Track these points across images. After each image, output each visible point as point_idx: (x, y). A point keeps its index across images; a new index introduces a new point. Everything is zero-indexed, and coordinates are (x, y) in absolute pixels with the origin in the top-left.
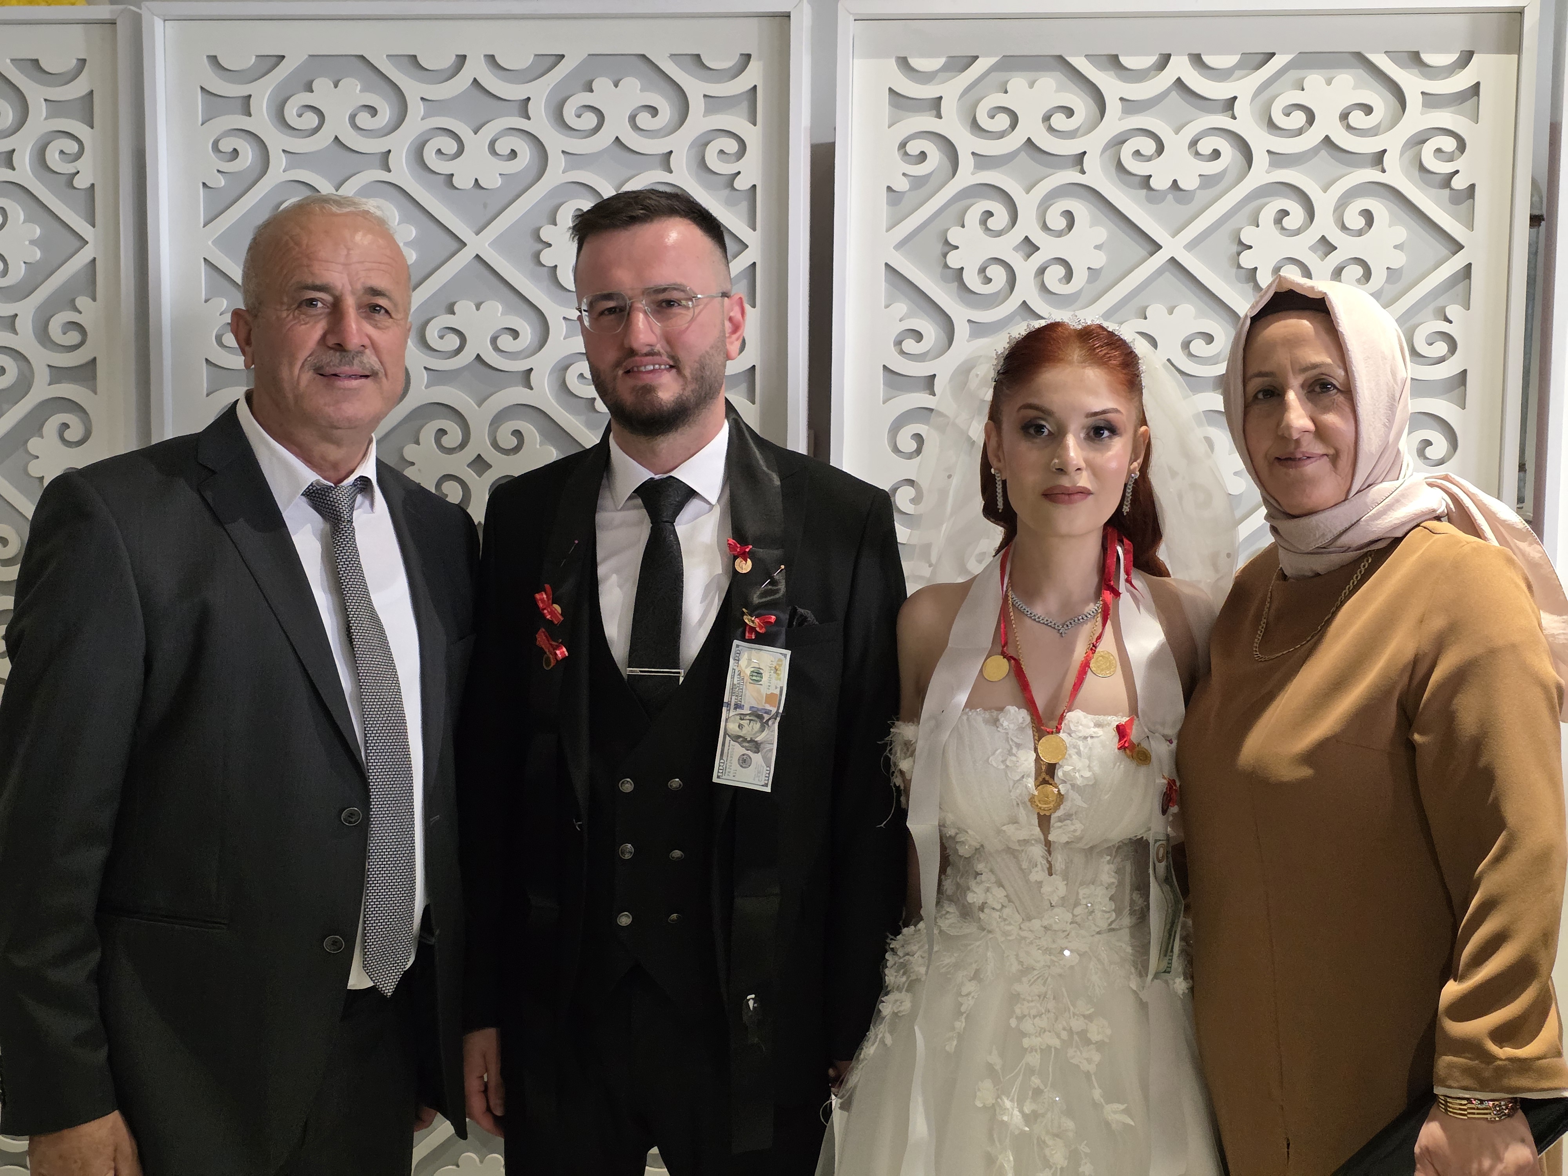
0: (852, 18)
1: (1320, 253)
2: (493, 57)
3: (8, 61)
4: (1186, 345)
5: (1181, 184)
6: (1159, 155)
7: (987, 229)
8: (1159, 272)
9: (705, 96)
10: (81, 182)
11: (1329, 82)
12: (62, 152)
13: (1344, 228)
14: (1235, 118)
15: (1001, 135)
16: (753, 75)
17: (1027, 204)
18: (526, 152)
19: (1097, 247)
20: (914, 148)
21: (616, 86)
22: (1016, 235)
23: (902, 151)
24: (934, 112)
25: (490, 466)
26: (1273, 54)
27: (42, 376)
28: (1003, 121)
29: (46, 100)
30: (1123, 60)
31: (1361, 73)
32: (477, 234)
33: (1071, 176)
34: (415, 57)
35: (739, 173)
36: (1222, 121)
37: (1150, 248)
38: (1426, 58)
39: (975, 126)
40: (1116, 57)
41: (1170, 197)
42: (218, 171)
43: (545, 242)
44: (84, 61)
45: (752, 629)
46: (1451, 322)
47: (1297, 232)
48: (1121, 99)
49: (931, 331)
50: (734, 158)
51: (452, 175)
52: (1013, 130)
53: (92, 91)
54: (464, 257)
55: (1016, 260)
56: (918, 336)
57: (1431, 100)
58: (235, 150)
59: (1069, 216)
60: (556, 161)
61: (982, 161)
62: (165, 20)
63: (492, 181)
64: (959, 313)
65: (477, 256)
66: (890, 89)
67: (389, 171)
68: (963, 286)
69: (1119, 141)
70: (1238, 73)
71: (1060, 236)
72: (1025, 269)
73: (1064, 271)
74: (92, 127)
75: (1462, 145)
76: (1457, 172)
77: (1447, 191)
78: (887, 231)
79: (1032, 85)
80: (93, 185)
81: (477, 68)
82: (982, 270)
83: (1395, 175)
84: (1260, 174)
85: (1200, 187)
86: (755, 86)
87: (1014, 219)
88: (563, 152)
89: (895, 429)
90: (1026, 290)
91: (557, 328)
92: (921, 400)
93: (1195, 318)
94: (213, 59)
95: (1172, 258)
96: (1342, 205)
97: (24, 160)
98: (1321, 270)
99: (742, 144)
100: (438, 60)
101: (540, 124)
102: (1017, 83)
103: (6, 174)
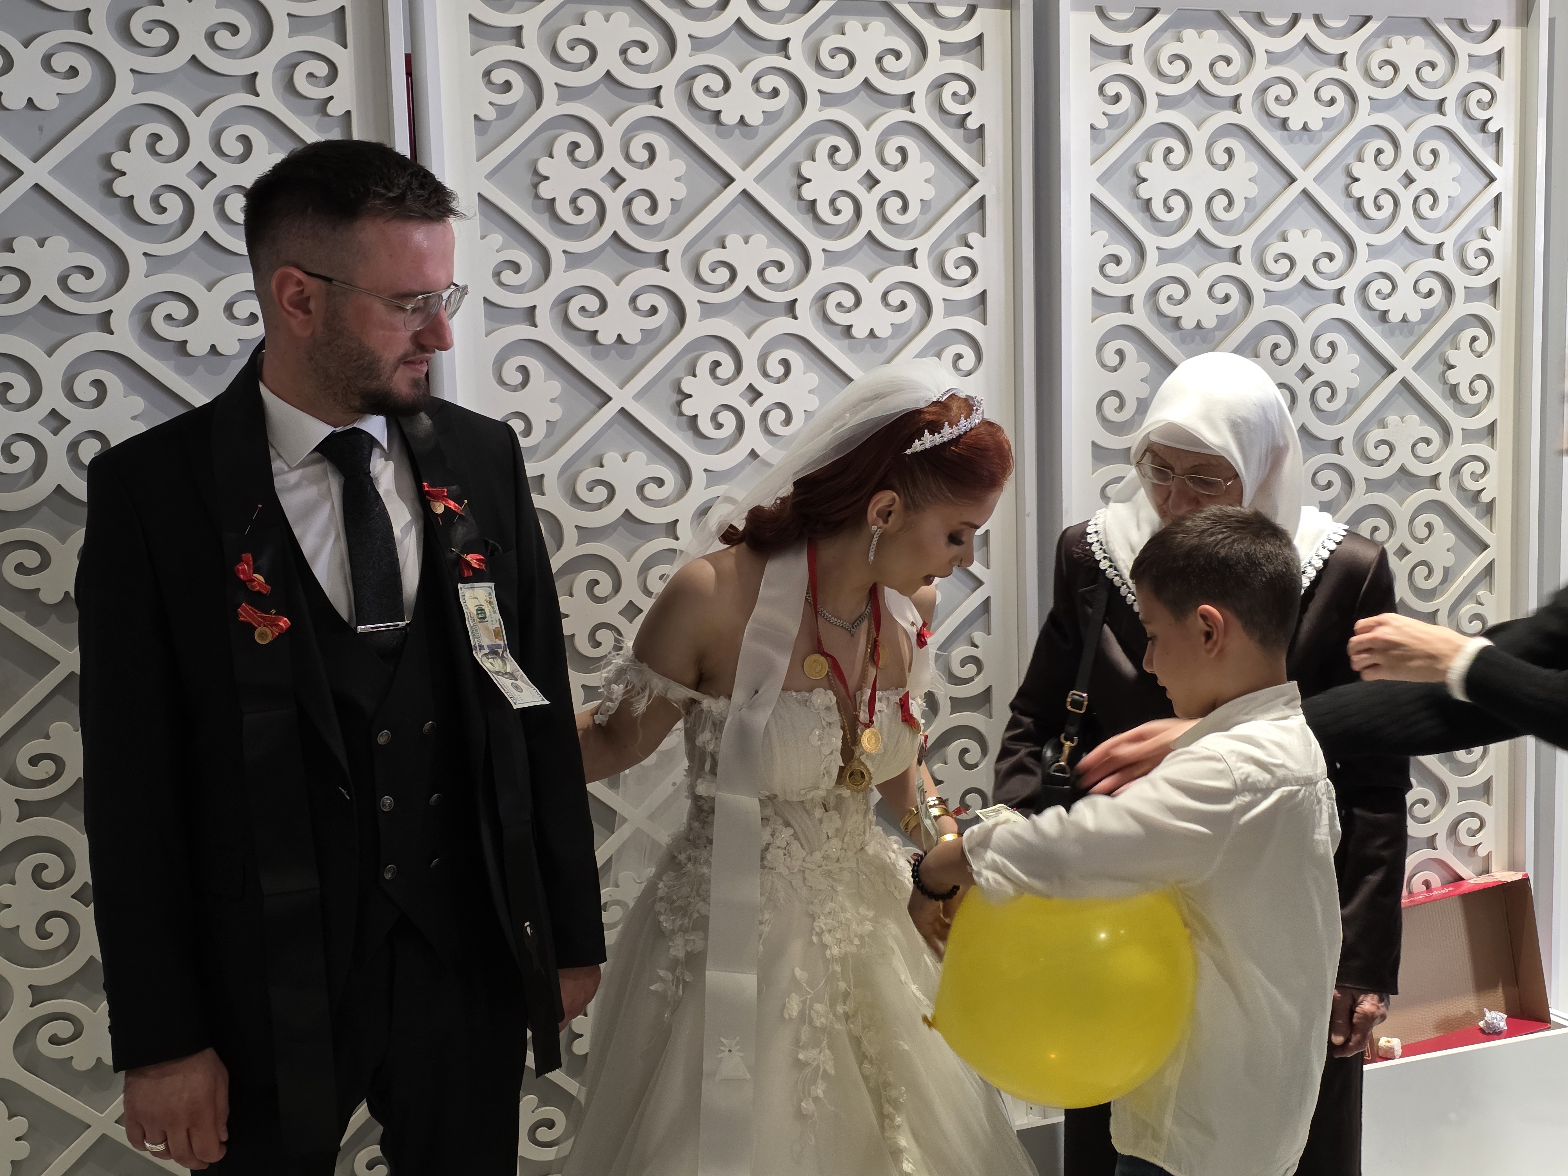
1: (865, 185)
4: (761, 272)
5: (748, 120)
6: (727, 92)
8: (733, 204)
9: (289, 15)
11: (865, 28)
13: (884, 162)
14: (789, 59)
15: (580, 67)
17: (611, 136)
18: (87, 70)
19: (678, 179)
20: (499, 76)
22: (603, 167)
23: (487, 79)
24: (514, 41)
25: (67, 422)
28: (582, 53)
31: (888, 20)
32: (35, 161)
33: (648, 109)
35: (331, 98)
36: (778, 61)
37: (723, 180)
38: (943, 10)
41: (737, 132)
43: (117, 171)
46: (971, 248)
47: (847, 167)
48: (689, 36)
49: (528, 262)
50: (323, 82)
52: (592, 63)
54: (21, 187)
55: (604, 191)
56: (516, 267)
57: (947, 49)
59: (651, 149)
60: (124, 82)
61: (566, 92)
63: (47, 101)
64: (555, 245)
65: (37, 186)
66: (471, 16)
68: (556, 217)
69: (690, 77)
70: (788, 16)
71: (641, 168)
72: (614, 200)
73: (650, 203)
75: (972, 92)
76: (970, 113)
77: (961, 131)
78: (478, 160)
79: (607, 19)
82: (574, 201)
83: (922, 115)
84: (814, 113)
85: (762, 124)
86: (343, 8)
87: (599, 152)
88: (132, 70)
89: (499, 364)
90: (615, 221)
91: (137, 265)
92: (524, 331)
93: (768, 247)
95: (745, 190)
96: (882, 142)
98: (869, 201)
99: (333, 67)
101: (103, 38)
102: (594, 16)
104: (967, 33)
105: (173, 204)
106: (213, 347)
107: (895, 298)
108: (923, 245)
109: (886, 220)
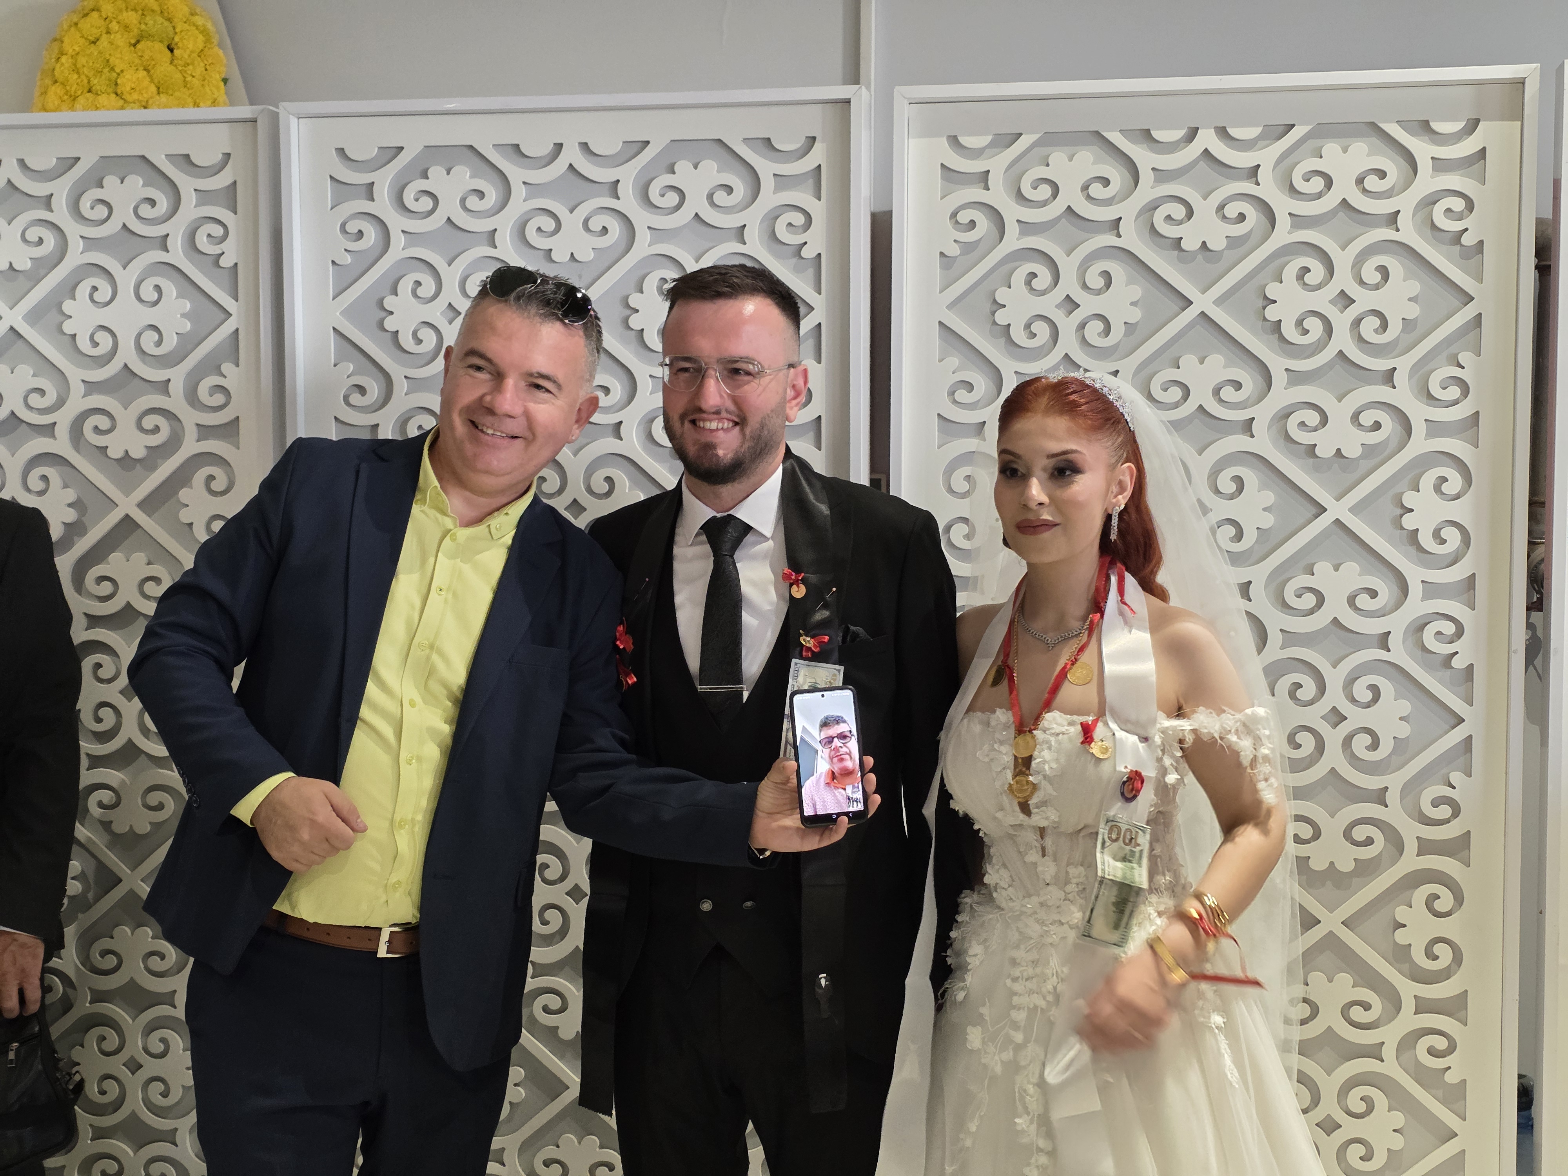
0: (906, 102)
1: (1339, 305)
2: (586, 144)
3: (163, 156)
4: (1217, 392)
5: (1210, 245)
6: (1189, 220)
7: (1032, 289)
8: (1190, 326)
9: (774, 175)
10: (226, 262)
11: (1345, 150)
12: (209, 235)
13: (1362, 283)
14: (1258, 184)
15: (1044, 203)
16: (818, 156)
17: (1068, 265)
18: (615, 228)
19: (1133, 304)
20: (964, 217)
21: (696, 167)
22: (1058, 294)
23: (953, 220)
24: (983, 185)
25: (585, 509)
26: (1293, 126)
27: (190, 433)
28: (1045, 191)
29: (195, 190)
30: (1155, 134)
31: (1375, 141)
33: (1109, 239)
34: (518, 145)
35: (806, 243)
36: (1247, 187)
37: (1182, 304)
38: (1436, 126)
39: (1020, 196)
40: (1148, 132)
41: (1200, 257)
42: (346, 250)
43: (632, 308)
44: (229, 155)
45: (809, 649)
46: (1463, 368)
47: (1319, 287)
48: (1153, 169)
49: (981, 382)
50: (801, 230)
51: (551, 250)
52: (1054, 199)
53: (235, 182)
55: (1058, 317)
56: (969, 387)
57: (1440, 165)
58: (360, 231)
59: (1107, 277)
60: (643, 237)
61: (1026, 227)
62: (299, 118)
63: (585, 255)
64: (1008, 366)
66: (942, 164)
67: (496, 247)
68: (1010, 340)
69: (1153, 207)
70: (1261, 143)
71: (1098, 294)
72: (1067, 325)
73: (1103, 326)
74: (236, 213)
75: (1470, 206)
76: (1466, 229)
77: (1458, 247)
78: (940, 292)
79: (1071, 159)
80: (236, 264)
81: (571, 155)
82: (1028, 326)
83: (1409, 233)
84: (1283, 234)
86: (820, 165)
87: (1056, 280)
88: (649, 228)
89: (949, 471)
90: (1068, 344)
91: (644, 384)
92: (972, 444)
93: (1225, 367)
94: (341, 151)
95: (1203, 313)
96: (1360, 261)
97: (177, 243)
98: (1342, 321)
99: (808, 217)
100: (537, 148)
101: (628, 202)
102: (1058, 157)
103: (159, 256)
104: (1468, 147)
107: (1367, 419)
108: (1404, 364)
109: (1361, 340)
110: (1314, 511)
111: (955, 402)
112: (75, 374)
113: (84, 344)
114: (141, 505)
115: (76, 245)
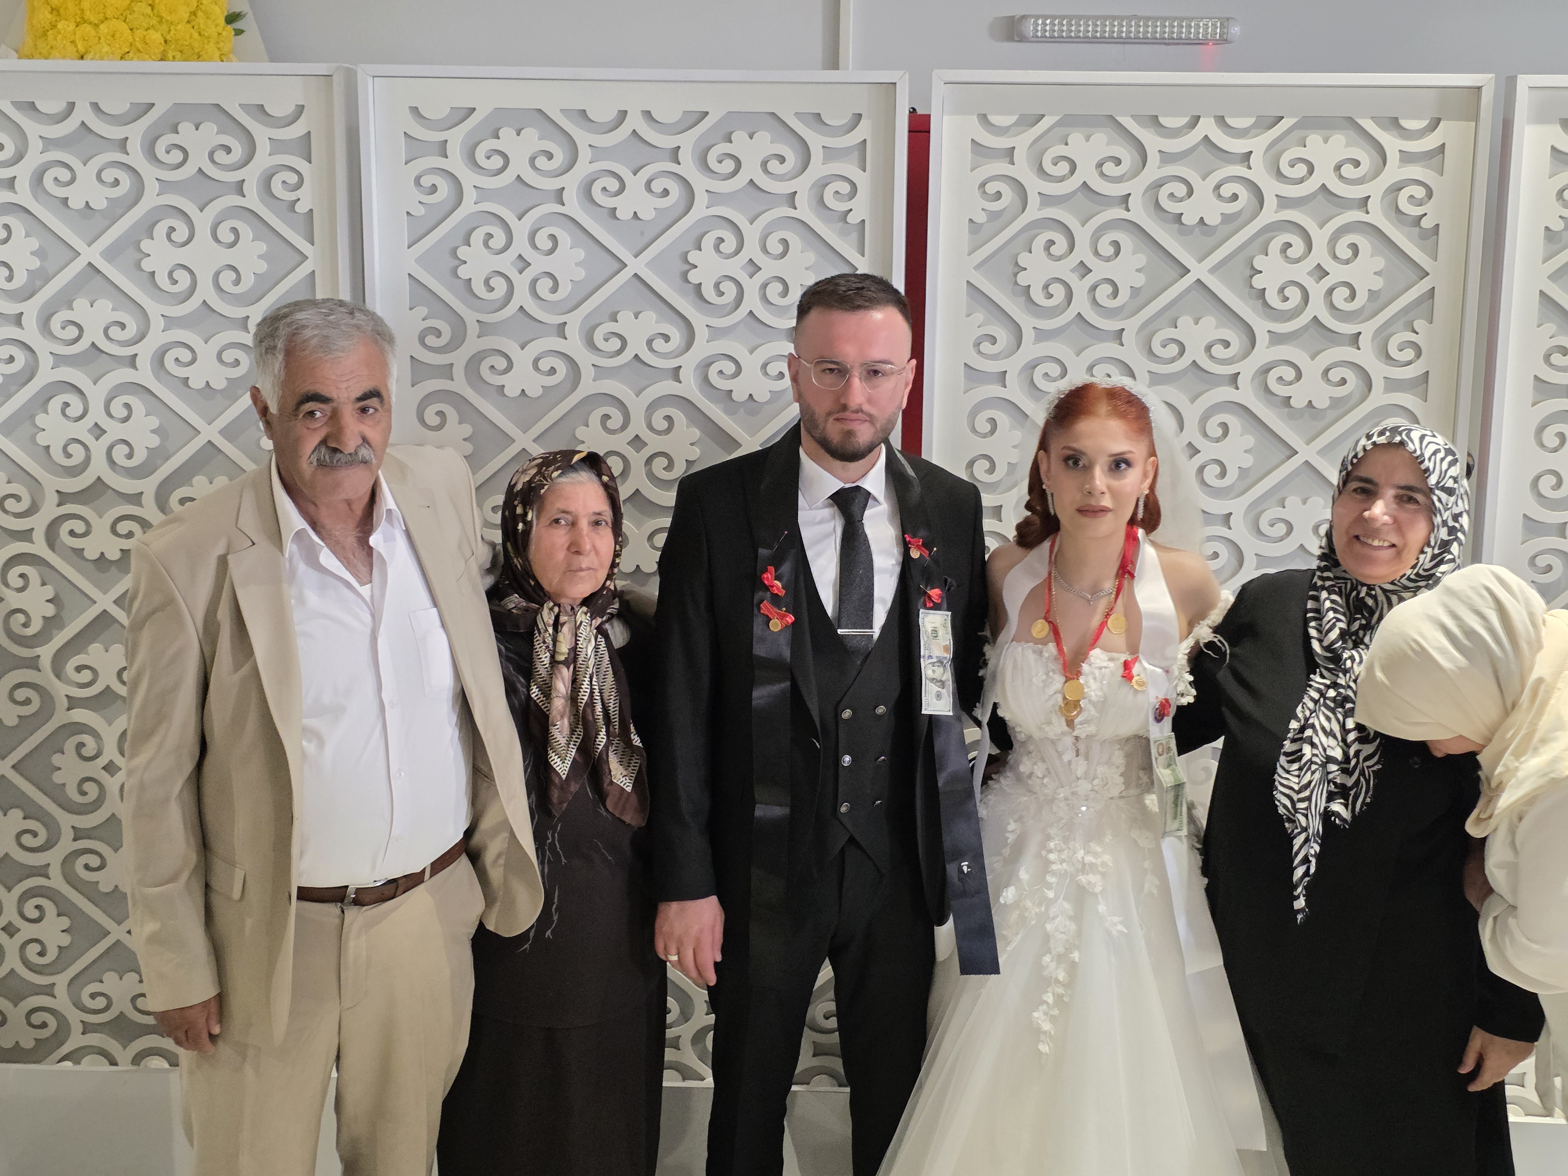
0: (944, 81)
1: (1316, 276)
2: (649, 112)
3: (237, 105)
4: (1208, 349)
5: (1206, 221)
6: (1189, 197)
7: (1050, 255)
8: (1188, 290)
9: (824, 147)
10: (301, 208)
11: (1326, 141)
12: (284, 182)
13: (1335, 257)
14: (1250, 168)
15: (1062, 179)
16: (863, 131)
17: (1083, 235)
18: (676, 191)
19: (1138, 270)
20: (991, 188)
21: (751, 137)
22: (1073, 260)
23: (982, 191)
24: (1008, 159)
25: (646, 444)
26: (1282, 118)
28: (1064, 167)
29: (269, 138)
30: (1162, 120)
31: (1352, 134)
32: (636, 256)
33: (1118, 213)
34: (584, 111)
35: (851, 210)
36: (1240, 170)
37: (1180, 271)
38: (1404, 123)
39: (1041, 171)
40: (1157, 116)
41: (1197, 230)
42: (420, 202)
43: (692, 264)
44: (302, 107)
46: (1417, 333)
47: (1298, 261)
48: (1159, 151)
49: (1003, 336)
50: (847, 198)
51: (615, 209)
52: (1072, 175)
53: (309, 132)
54: (625, 275)
55: (1073, 279)
56: (993, 340)
57: (1406, 157)
58: (434, 185)
59: (1116, 245)
60: (701, 200)
61: (1047, 200)
62: (374, 77)
63: (647, 214)
64: (1028, 322)
65: (636, 275)
66: (972, 140)
67: (563, 204)
68: (1029, 299)
69: (1158, 185)
70: (1253, 132)
71: (1108, 261)
72: (1080, 287)
73: (1112, 289)
74: (310, 162)
75: (1430, 194)
76: (1425, 214)
77: (1417, 229)
78: (969, 254)
79: (1088, 138)
80: (311, 210)
81: (636, 121)
82: (1046, 287)
83: (1377, 216)
84: (1270, 213)
85: (1221, 223)
86: (865, 140)
87: (1072, 247)
88: (707, 191)
89: (973, 414)
90: (1081, 304)
91: (701, 333)
92: (994, 390)
93: (1216, 328)
94: (415, 110)
95: (1198, 280)
96: (1334, 238)
97: (252, 188)
98: (1317, 291)
99: (854, 186)
100: (603, 114)
101: (688, 168)
102: (1076, 137)
103: (237, 200)
104: (1430, 142)
105: (730, 289)
106: (751, 395)
107: (1335, 375)
108: (1368, 329)
109: (1332, 307)
110: (1288, 453)
111: (979, 352)
112: (155, 309)
113: (162, 280)
114: (223, 432)
115: (151, 188)
